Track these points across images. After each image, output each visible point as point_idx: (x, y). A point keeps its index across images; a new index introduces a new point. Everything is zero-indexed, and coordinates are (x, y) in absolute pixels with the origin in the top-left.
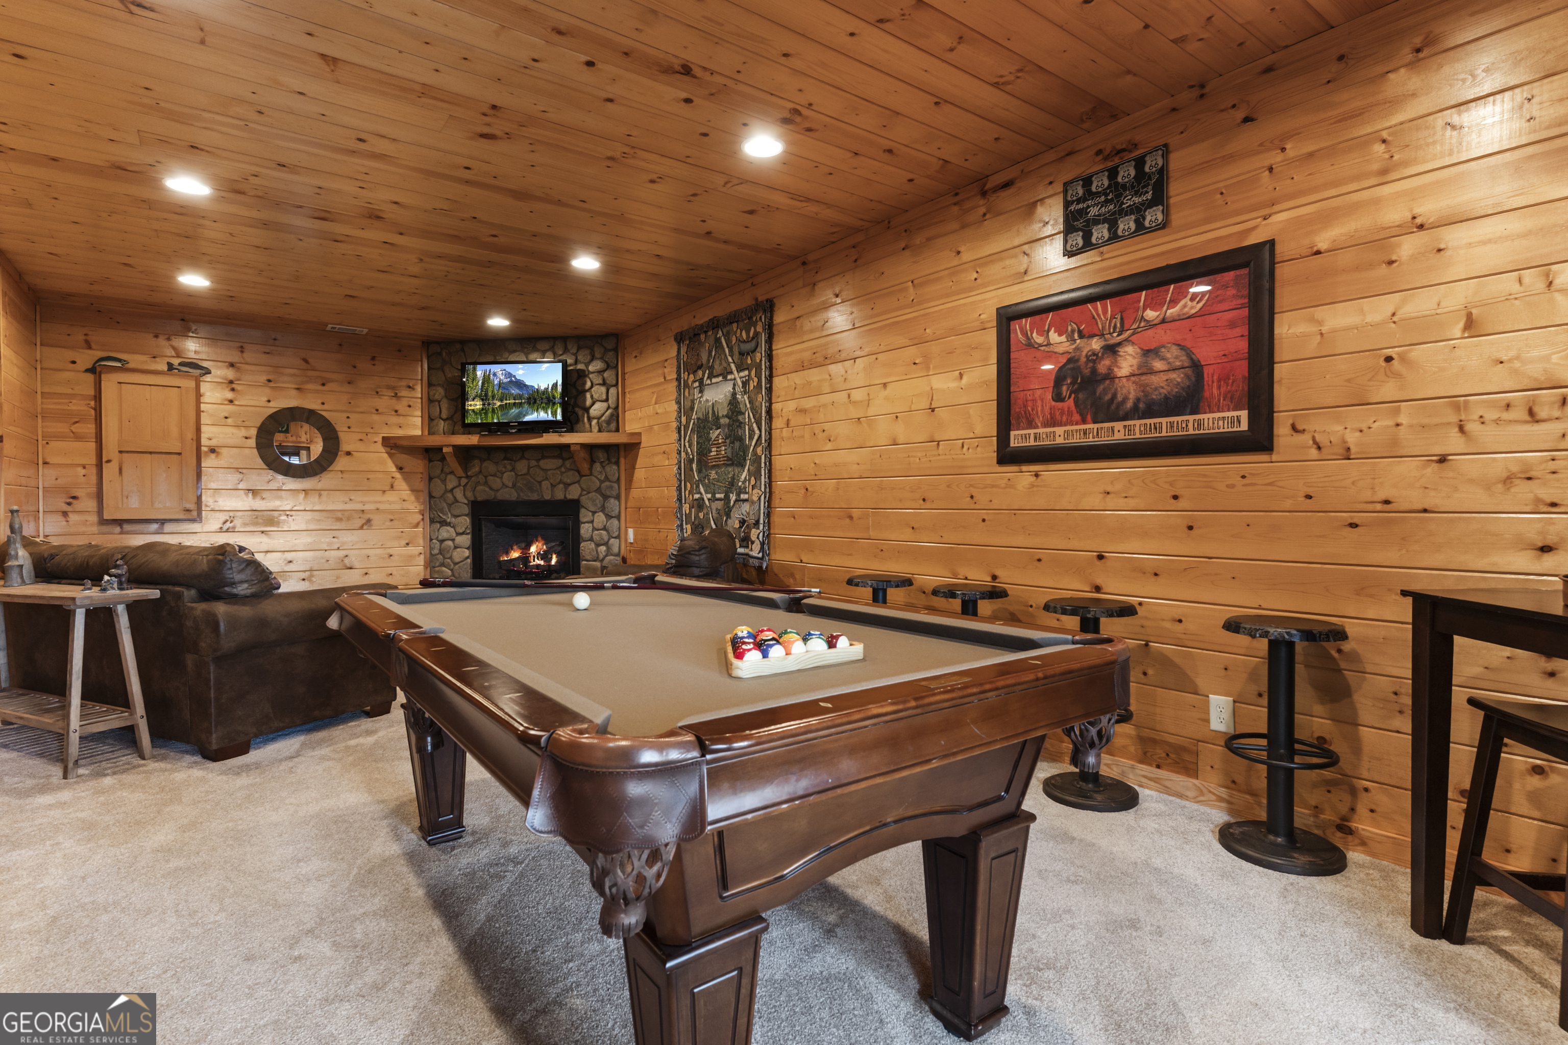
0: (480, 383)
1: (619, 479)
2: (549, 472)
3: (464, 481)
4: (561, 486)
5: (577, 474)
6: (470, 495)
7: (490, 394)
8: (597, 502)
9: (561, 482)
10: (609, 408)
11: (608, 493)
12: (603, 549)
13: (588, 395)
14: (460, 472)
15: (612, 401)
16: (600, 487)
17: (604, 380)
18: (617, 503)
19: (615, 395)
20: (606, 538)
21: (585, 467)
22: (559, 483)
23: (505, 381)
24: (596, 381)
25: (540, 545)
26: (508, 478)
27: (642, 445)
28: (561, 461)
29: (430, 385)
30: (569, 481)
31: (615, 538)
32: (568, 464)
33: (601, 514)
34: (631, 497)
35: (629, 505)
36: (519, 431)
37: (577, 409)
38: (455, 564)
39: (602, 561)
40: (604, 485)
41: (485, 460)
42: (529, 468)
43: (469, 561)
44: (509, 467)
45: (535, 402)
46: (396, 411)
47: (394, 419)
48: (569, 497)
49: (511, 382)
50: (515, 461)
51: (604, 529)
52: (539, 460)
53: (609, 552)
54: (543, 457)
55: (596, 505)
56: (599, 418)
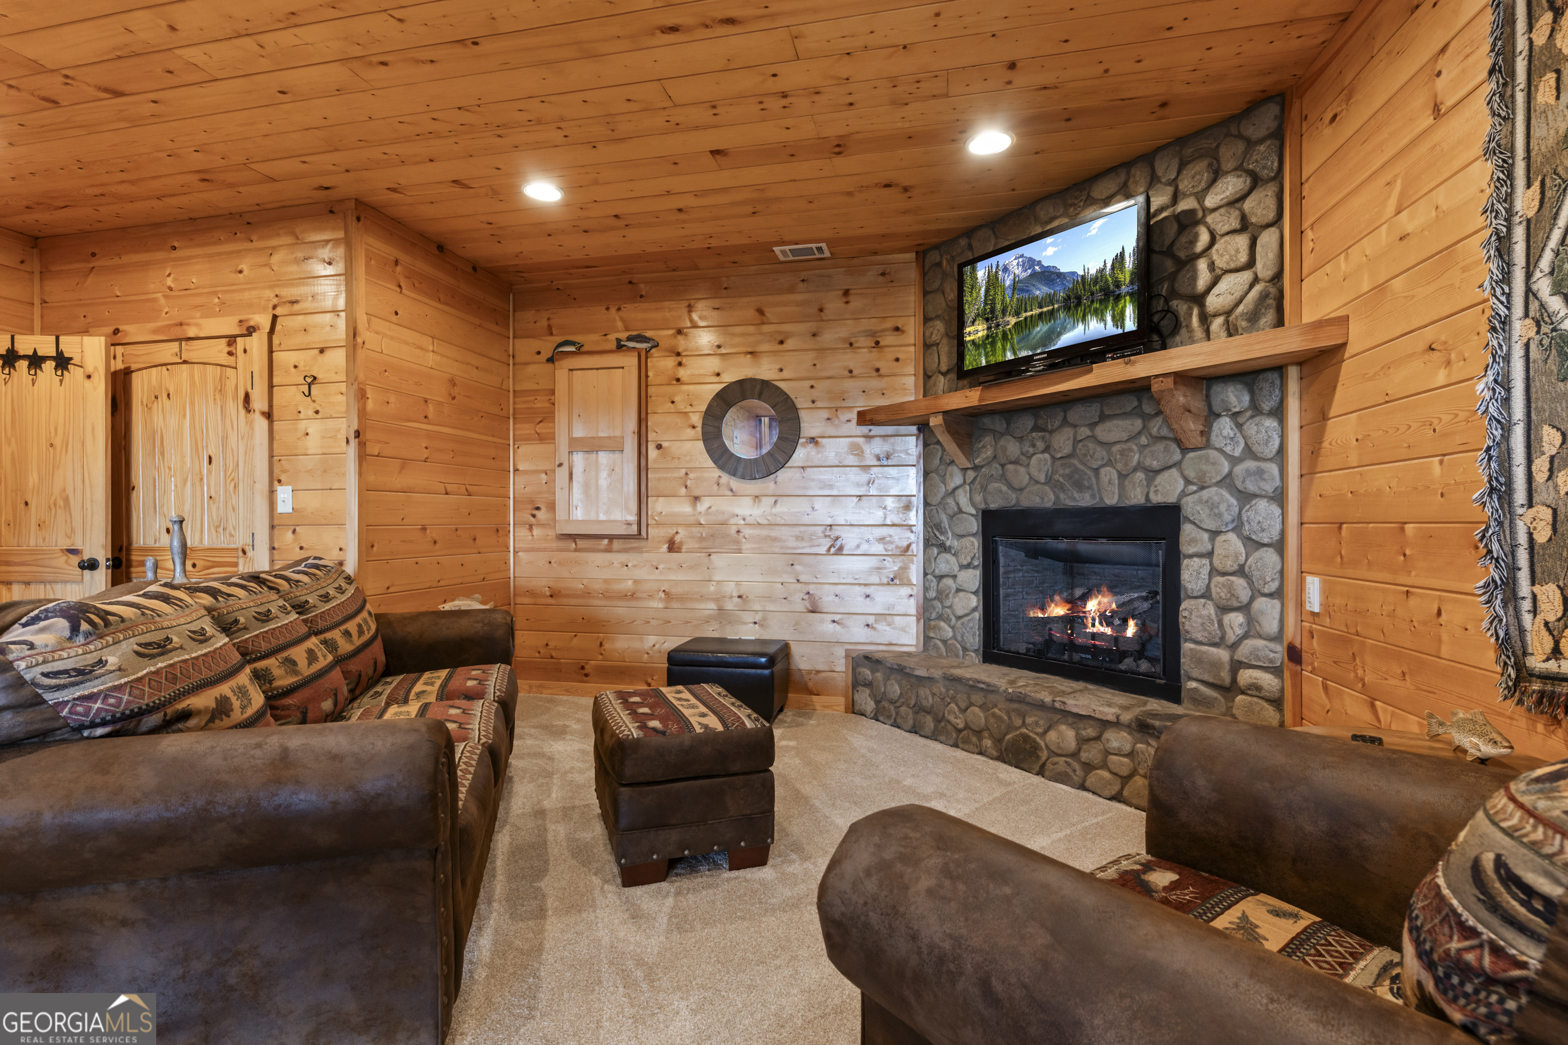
0: (983, 289)
1: (1282, 451)
2: (1115, 449)
3: (971, 474)
4: (1140, 475)
5: (1174, 447)
6: (978, 498)
7: (999, 306)
8: (1223, 508)
9: (1139, 467)
10: (1256, 280)
11: (1251, 487)
12: (1236, 620)
13: (1202, 265)
14: (963, 461)
15: (1264, 266)
16: (1230, 474)
17: (1244, 218)
18: (1277, 511)
19: (1275, 245)
20: (1244, 595)
21: (1192, 426)
22: (1135, 470)
23: (1024, 275)
24: (1221, 228)
25: (1105, 600)
26: (1040, 465)
27: (1350, 350)
28: (1138, 423)
29: (927, 320)
30: (1155, 464)
31: (1270, 595)
32: (1156, 426)
33: (1232, 536)
34: (1314, 494)
35: (1309, 515)
36: (1052, 367)
37: (1174, 303)
38: (959, 618)
39: (1234, 646)
40: (1239, 469)
41: (1002, 435)
42: (1076, 442)
43: (977, 615)
44: (1040, 445)
45: (1079, 304)
46: (878, 370)
47: (875, 383)
48: (1157, 499)
49: (1034, 275)
50: (1051, 432)
51: (1241, 571)
52: (1095, 424)
53: (1251, 630)
54: (1103, 418)
55: (1219, 516)
56: (1228, 313)
